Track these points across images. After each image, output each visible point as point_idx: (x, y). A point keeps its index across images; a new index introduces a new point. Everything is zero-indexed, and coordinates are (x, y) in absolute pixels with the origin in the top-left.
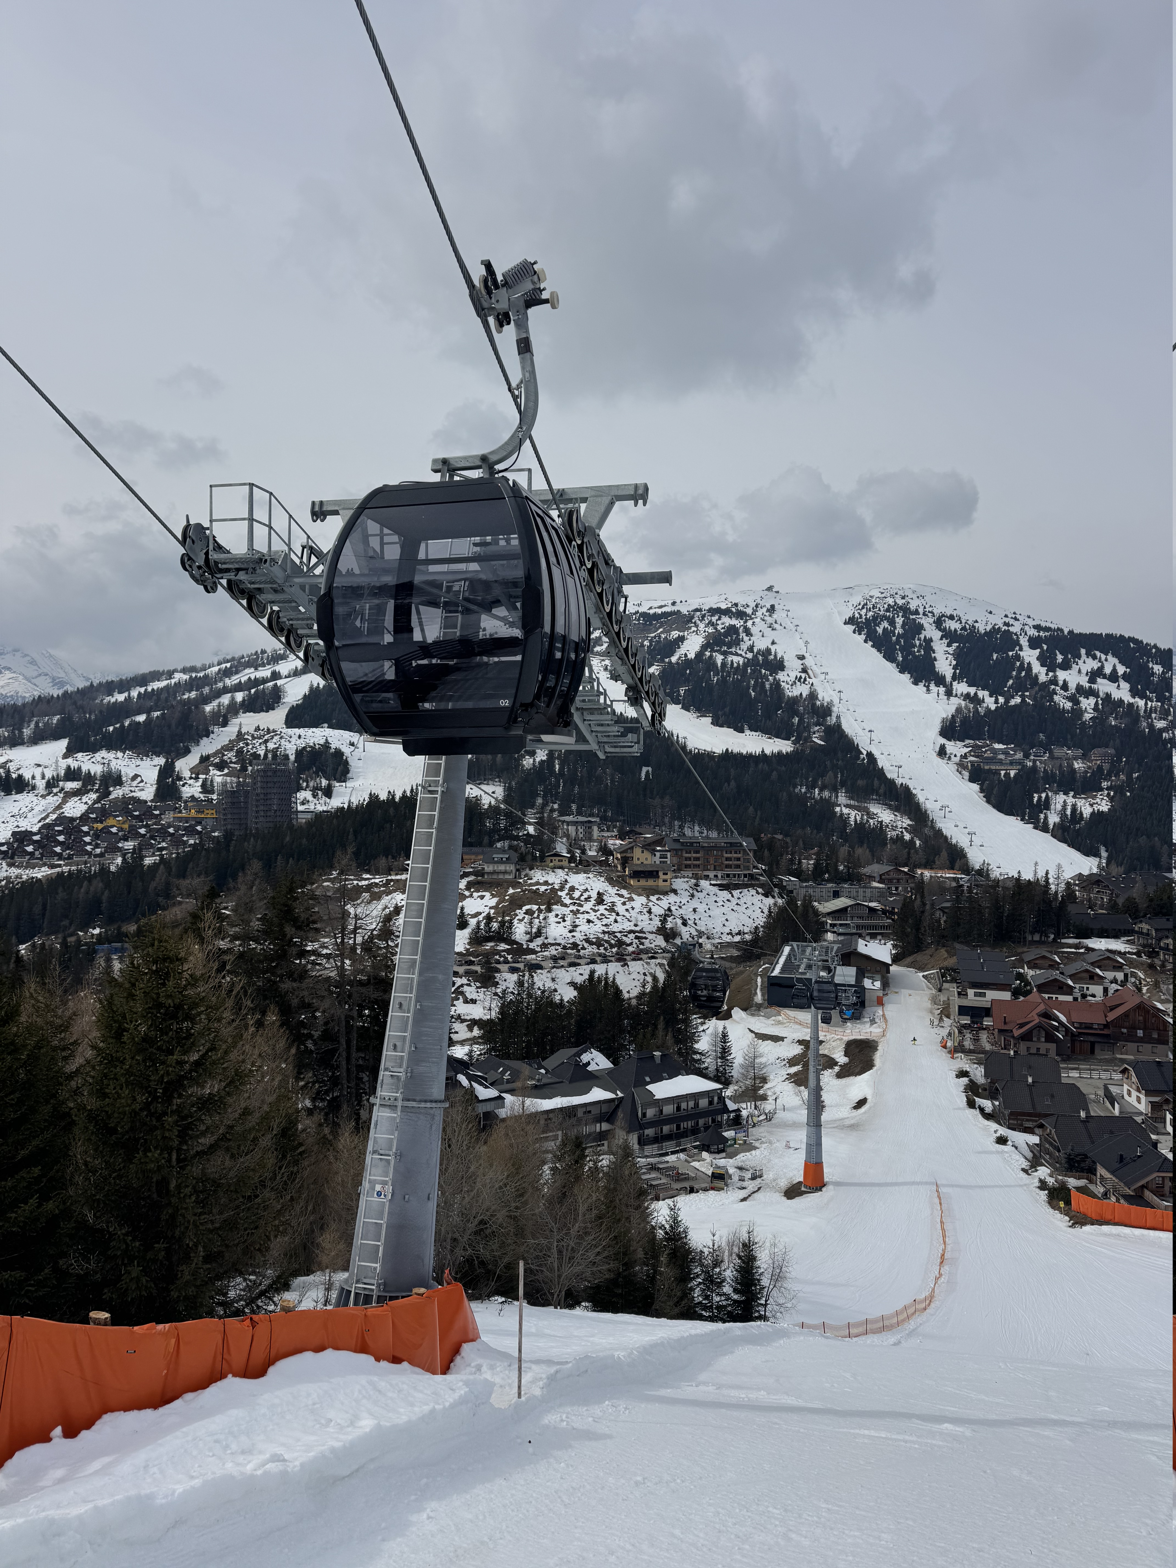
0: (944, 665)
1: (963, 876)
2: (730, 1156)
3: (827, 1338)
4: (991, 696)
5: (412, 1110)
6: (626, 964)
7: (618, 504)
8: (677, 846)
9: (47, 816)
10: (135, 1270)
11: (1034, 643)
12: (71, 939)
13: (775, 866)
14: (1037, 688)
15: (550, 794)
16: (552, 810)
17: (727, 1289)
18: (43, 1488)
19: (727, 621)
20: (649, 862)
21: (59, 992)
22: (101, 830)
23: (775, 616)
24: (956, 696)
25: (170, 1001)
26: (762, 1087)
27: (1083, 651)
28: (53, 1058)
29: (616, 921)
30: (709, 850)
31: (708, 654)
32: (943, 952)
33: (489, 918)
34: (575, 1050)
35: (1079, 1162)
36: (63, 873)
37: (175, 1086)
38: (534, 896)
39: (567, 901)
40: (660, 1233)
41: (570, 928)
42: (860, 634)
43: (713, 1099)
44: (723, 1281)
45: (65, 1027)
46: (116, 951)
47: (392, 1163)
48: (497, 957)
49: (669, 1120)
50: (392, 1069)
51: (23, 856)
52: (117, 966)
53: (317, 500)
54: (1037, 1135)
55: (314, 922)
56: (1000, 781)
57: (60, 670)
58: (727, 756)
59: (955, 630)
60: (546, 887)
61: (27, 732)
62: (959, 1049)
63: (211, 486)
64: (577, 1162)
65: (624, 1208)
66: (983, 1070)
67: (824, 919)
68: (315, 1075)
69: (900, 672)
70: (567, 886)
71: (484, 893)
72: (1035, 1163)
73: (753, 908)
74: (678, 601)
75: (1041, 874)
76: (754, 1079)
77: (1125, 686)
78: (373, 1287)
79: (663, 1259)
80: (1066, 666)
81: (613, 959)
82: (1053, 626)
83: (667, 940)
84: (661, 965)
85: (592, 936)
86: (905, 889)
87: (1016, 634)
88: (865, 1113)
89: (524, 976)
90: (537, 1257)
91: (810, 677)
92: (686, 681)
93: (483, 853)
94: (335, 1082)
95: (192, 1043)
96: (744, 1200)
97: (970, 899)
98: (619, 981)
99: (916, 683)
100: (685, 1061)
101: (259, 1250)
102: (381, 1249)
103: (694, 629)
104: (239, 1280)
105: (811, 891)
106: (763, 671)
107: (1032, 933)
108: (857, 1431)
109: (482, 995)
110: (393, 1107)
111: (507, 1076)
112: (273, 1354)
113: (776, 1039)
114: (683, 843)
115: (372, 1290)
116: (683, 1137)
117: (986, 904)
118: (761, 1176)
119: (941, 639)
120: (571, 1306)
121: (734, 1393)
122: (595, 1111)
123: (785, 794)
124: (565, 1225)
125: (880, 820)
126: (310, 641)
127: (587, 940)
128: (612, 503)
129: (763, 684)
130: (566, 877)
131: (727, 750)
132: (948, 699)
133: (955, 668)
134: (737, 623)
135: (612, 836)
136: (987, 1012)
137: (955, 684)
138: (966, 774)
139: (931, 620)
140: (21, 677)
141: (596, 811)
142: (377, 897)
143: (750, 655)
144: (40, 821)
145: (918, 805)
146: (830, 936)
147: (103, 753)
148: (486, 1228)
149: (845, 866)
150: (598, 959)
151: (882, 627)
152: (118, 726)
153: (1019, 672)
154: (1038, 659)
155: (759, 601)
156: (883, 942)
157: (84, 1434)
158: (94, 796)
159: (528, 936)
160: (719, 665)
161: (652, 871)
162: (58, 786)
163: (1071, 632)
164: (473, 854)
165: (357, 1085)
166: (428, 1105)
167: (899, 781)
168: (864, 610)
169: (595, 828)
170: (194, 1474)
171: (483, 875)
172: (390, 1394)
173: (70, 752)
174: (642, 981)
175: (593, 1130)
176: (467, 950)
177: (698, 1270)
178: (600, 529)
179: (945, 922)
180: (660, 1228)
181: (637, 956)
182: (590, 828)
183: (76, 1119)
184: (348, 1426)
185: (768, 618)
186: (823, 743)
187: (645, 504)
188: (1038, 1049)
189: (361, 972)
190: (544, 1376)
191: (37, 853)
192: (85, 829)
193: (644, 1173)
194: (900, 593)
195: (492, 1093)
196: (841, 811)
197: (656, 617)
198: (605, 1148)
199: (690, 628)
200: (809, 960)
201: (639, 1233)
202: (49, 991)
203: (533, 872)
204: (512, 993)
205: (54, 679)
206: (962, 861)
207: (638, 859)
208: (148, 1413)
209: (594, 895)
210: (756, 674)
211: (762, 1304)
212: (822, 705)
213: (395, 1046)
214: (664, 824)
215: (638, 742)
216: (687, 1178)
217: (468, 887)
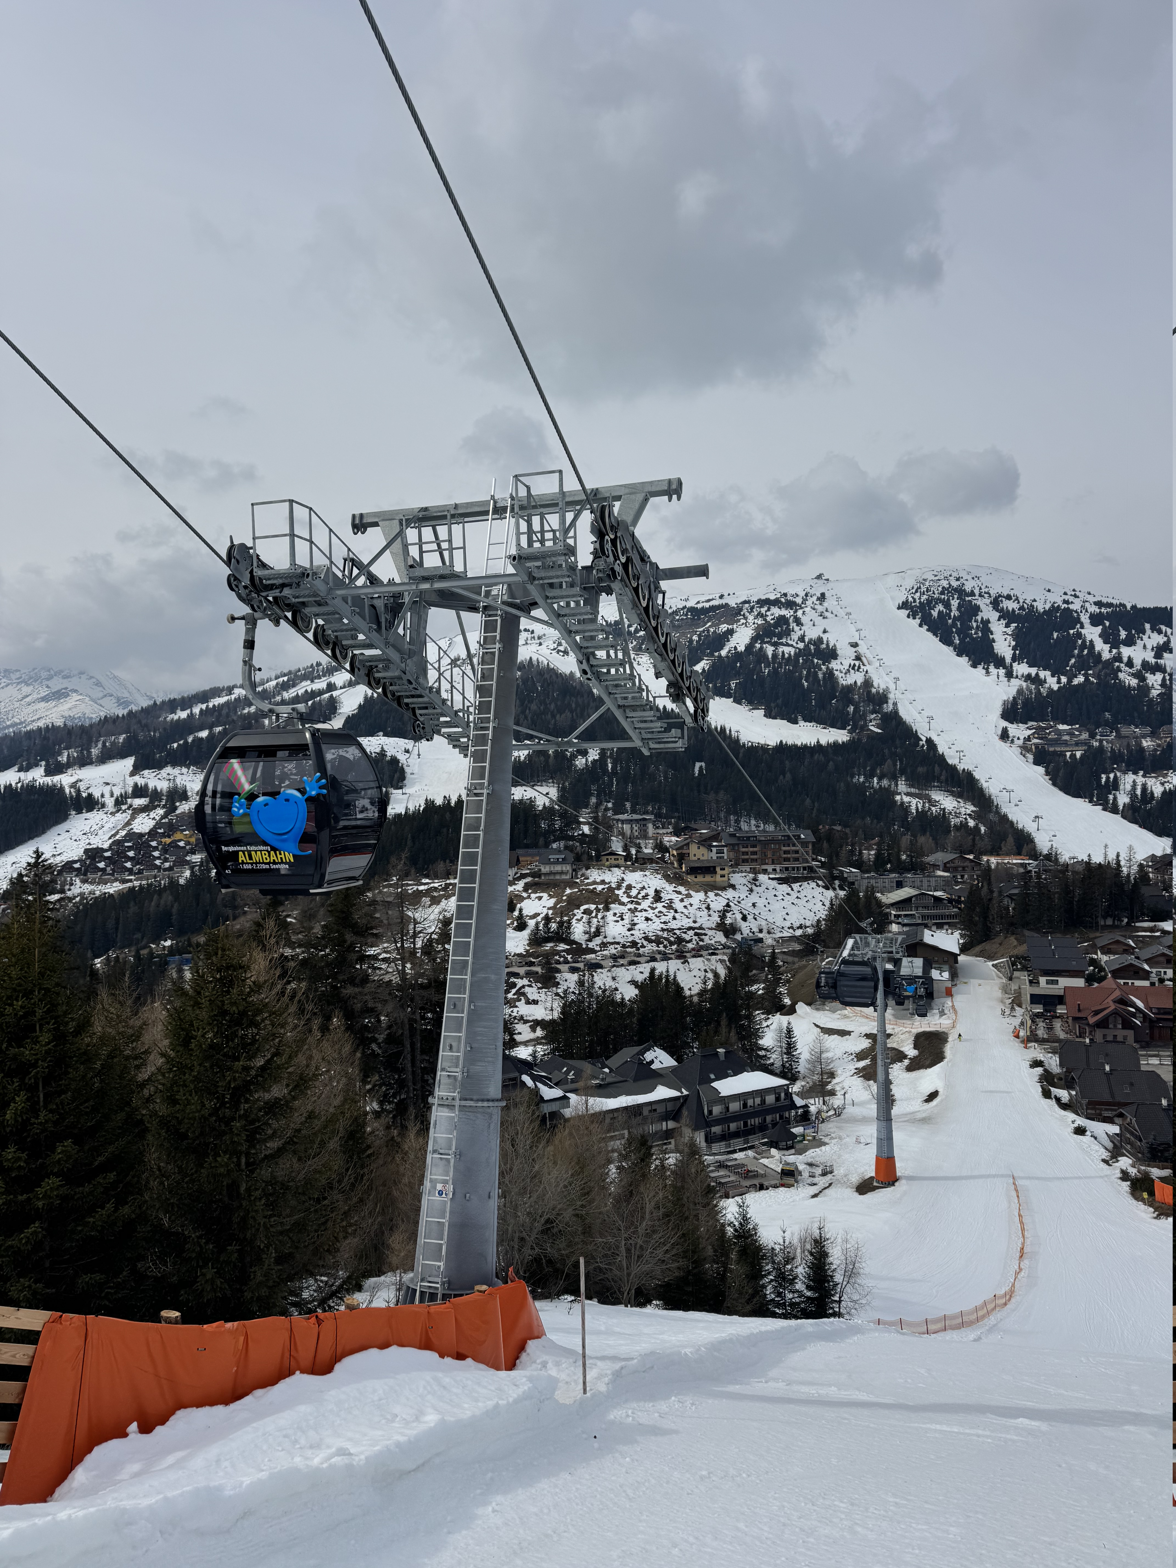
0: (1003, 646)
1: (1031, 861)
2: (800, 1152)
3: (903, 1334)
4: (1053, 676)
5: (470, 1110)
6: (686, 962)
7: (653, 500)
8: (733, 841)
9: (117, 833)
10: (210, 1272)
11: (1096, 620)
12: (144, 952)
13: (834, 858)
14: (1100, 666)
15: (604, 794)
16: (607, 809)
17: (799, 1286)
18: (120, 1481)
19: (776, 612)
20: (705, 858)
21: (129, 1002)
22: (169, 845)
23: (826, 604)
24: (1017, 677)
25: (234, 1008)
26: (830, 1082)
27: (1147, 626)
28: (125, 1067)
29: (674, 918)
30: (765, 844)
31: (758, 646)
32: (1012, 940)
33: (547, 919)
34: (637, 1049)
35: (1161, 1152)
36: (134, 887)
37: (241, 1091)
38: (592, 896)
39: (625, 899)
40: (730, 1230)
41: (629, 926)
42: (914, 618)
43: (780, 1095)
44: (795, 1278)
45: (137, 1036)
46: (187, 962)
47: (452, 1161)
48: (557, 957)
49: (735, 1117)
50: (449, 1069)
51: (95, 872)
52: (188, 975)
53: (357, 512)
54: (1117, 1124)
55: (372, 928)
56: (1066, 762)
57: (124, 691)
58: (782, 749)
59: (1013, 609)
60: (603, 886)
61: (95, 751)
62: (1032, 1038)
63: (252, 505)
64: (642, 1160)
65: (692, 1206)
66: (1058, 1059)
67: (888, 910)
68: (381, 1078)
69: (958, 655)
70: (624, 885)
71: (541, 894)
72: (1115, 1153)
73: (814, 901)
74: (726, 594)
75: (1112, 857)
76: (822, 1074)
78: (438, 1284)
79: (733, 1256)
80: (1130, 642)
81: (672, 956)
82: (1114, 602)
83: (727, 936)
84: (722, 961)
85: (651, 934)
86: (971, 877)
87: (1076, 612)
88: (936, 1106)
89: (584, 976)
90: (606, 1256)
91: (864, 665)
92: (737, 675)
93: (539, 854)
94: (402, 1084)
95: (258, 1049)
96: (815, 1196)
97: (1039, 885)
98: (679, 979)
99: (974, 666)
100: (750, 1057)
101: (328, 1251)
102: (444, 1248)
103: (743, 621)
104: (311, 1281)
105: (873, 881)
106: (816, 661)
107: (1105, 918)
108: (928, 1426)
109: (543, 995)
110: (451, 1107)
111: (571, 1076)
112: (339, 1351)
113: (843, 1033)
114: (739, 837)
115: (437, 1288)
116: (751, 1134)
117: (1055, 889)
118: (831, 1172)
119: (999, 620)
120: (642, 1305)
121: (805, 1389)
122: (661, 1109)
123: (842, 784)
124: (632, 1223)
125: (942, 807)
126: (355, 652)
127: (646, 938)
128: (646, 500)
129: (816, 673)
130: (623, 875)
131: (781, 742)
132: (1009, 681)
133: (1014, 649)
134: (787, 613)
135: (667, 833)
136: (1060, 1000)
137: (1015, 665)
138: (1030, 757)
139: (988, 601)
140: (88, 699)
141: (650, 808)
142: (435, 901)
143: (801, 645)
144: (110, 838)
145: (981, 790)
146: (894, 928)
147: (168, 769)
148: (553, 1227)
149: (908, 856)
150: (658, 956)
151: (937, 610)
152: (181, 742)
153: (1081, 651)
154: (1100, 636)
155: (808, 590)
156: (950, 931)
157: (159, 1429)
158: (161, 812)
159: (587, 936)
160: (770, 656)
161: (710, 867)
162: (126, 803)
163: (1134, 607)
164: (529, 855)
165: (423, 1087)
166: (485, 1104)
167: (960, 767)
168: (918, 594)
169: (650, 826)
170: (265, 1468)
171: (539, 876)
172: (455, 1390)
173: (137, 769)
174: (702, 977)
175: (659, 1128)
176: (527, 951)
177: (769, 1267)
178: (635, 527)
179: (1013, 909)
180: (729, 1225)
181: (697, 952)
182: (645, 825)
183: (149, 1125)
184: (413, 1422)
185: (818, 607)
186: (880, 731)
187: (679, 499)
188: (1115, 1036)
189: (422, 975)
190: (609, 1372)
191: (108, 869)
192: (154, 844)
193: (712, 1171)
194: (955, 574)
195: (557, 1093)
196: (902, 799)
197: (704, 611)
198: (672, 1146)
199: (739, 621)
200: (873, 951)
201: (708, 1230)
202: (120, 1002)
203: (589, 871)
204: (573, 993)
205: (118, 699)
206: (1030, 846)
207: (695, 855)
208: (219, 1409)
209: (652, 893)
210: (808, 663)
211: (836, 1301)
212: (878, 692)
213: (451, 1047)
214: (720, 819)
215: (683, 737)
216: (756, 1175)
217: (526, 889)
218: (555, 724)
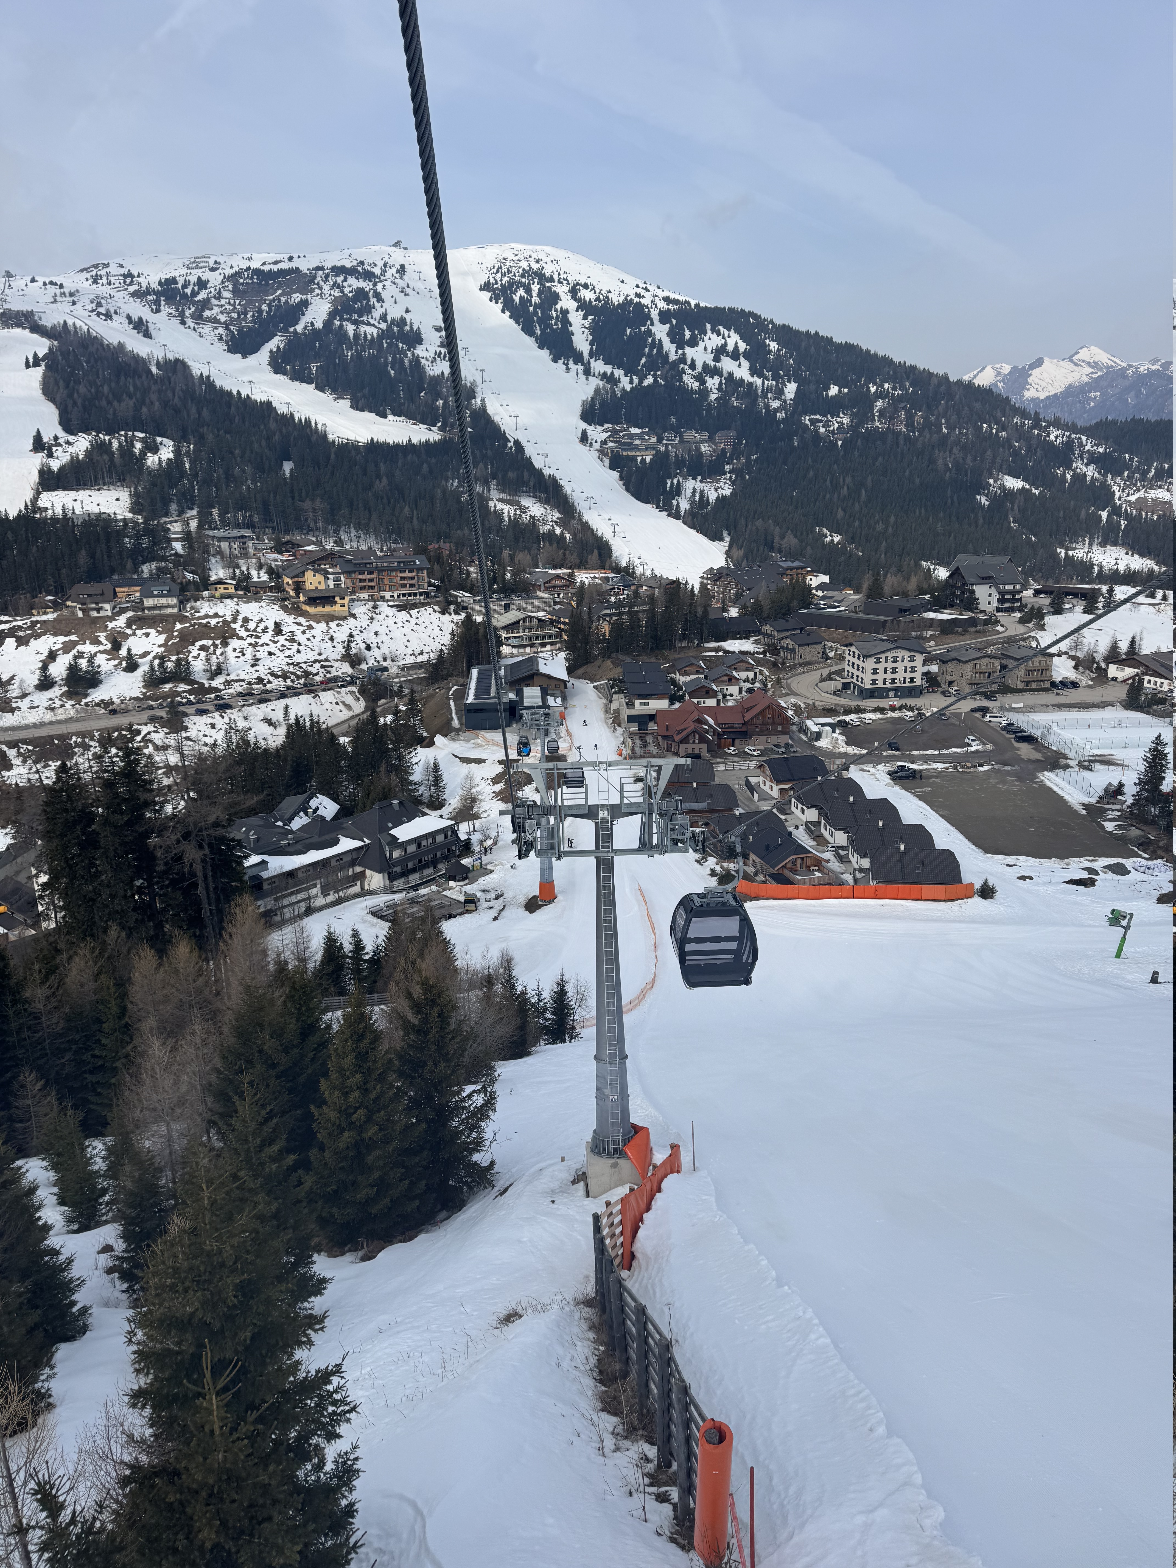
0: (582, 341)
1: (613, 575)
2: (474, 882)
4: (626, 375)
6: (317, 695)
8: (350, 568)
11: (665, 317)
13: (448, 583)
14: (667, 367)
19: (354, 283)
20: (322, 587)
23: (405, 278)
24: (594, 375)
26: (475, 806)
27: (708, 326)
29: (299, 651)
30: (382, 570)
31: (337, 323)
32: (609, 664)
33: (161, 658)
38: (205, 631)
39: (243, 633)
41: (252, 662)
42: (497, 303)
48: (179, 699)
49: (412, 857)
56: (637, 467)
58: (374, 447)
59: (590, 300)
60: (216, 620)
62: (633, 755)
67: (499, 634)
69: (539, 347)
70: (240, 618)
71: (148, 631)
72: (704, 854)
74: (295, 256)
76: (468, 800)
77: (746, 364)
80: (693, 343)
81: (302, 691)
82: (681, 299)
83: (352, 666)
84: (352, 693)
85: (276, 669)
87: (647, 307)
89: (214, 718)
92: (316, 357)
96: (495, 919)
99: (555, 360)
103: (317, 291)
106: (400, 345)
107: (681, 640)
109: (172, 740)
113: (479, 761)
118: (502, 896)
119: (577, 311)
122: (347, 858)
125: (531, 514)
127: (272, 674)
129: (402, 360)
130: (237, 607)
131: (372, 439)
132: (587, 378)
133: (591, 344)
134: (365, 285)
135: (268, 550)
136: (651, 719)
137: (592, 361)
138: (607, 462)
139: (566, 289)
141: (244, 521)
143: (384, 326)
145: (565, 497)
146: (506, 650)
149: (511, 574)
150: (288, 692)
151: (518, 294)
153: (651, 350)
154: (668, 335)
155: (386, 259)
156: (554, 653)
159: (208, 674)
160: (351, 336)
161: (328, 596)
163: (697, 306)
167: (547, 472)
168: (499, 275)
169: (250, 544)
171: (143, 610)
176: (144, 694)
181: (326, 686)
182: (244, 544)
185: (398, 281)
194: (534, 256)
196: (495, 506)
197: (271, 275)
199: (313, 290)
203: (198, 603)
206: (609, 556)
207: (311, 584)
209: (271, 626)
210: (393, 348)
212: (466, 386)
216: (443, 906)
217: (129, 624)
218: (114, 414)
